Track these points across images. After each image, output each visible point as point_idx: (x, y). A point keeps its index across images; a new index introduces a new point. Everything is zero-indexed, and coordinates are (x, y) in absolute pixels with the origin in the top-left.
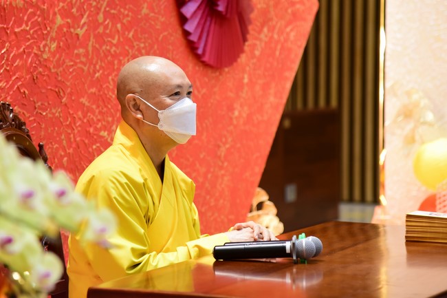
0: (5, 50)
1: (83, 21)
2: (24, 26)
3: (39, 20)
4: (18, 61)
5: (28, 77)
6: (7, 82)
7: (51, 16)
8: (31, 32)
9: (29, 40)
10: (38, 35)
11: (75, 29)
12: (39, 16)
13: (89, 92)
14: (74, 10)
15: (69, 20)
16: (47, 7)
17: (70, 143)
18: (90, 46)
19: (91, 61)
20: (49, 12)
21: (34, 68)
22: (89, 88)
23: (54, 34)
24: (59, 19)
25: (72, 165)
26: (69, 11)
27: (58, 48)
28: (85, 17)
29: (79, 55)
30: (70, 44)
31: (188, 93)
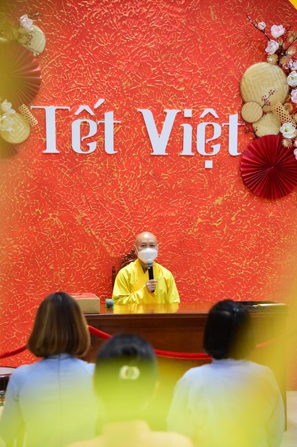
0: (163, 231)
1: (218, 220)
2: (176, 223)
4: (171, 235)
5: (177, 241)
7: (194, 219)
8: (181, 225)
9: (179, 228)
10: (185, 226)
11: (212, 223)
12: (186, 219)
14: (212, 216)
17: (208, 266)
18: (225, 230)
19: (225, 235)
20: (192, 217)
21: (182, 238)
22: (224, 245)
23: (196, 226)
24: (200, 220)
25: (210, 274)
26: (208, 217)
27: (200, 231)
28: (220, 219)
29: (216, 233)
30: (208, 229)
31: (152, 246)
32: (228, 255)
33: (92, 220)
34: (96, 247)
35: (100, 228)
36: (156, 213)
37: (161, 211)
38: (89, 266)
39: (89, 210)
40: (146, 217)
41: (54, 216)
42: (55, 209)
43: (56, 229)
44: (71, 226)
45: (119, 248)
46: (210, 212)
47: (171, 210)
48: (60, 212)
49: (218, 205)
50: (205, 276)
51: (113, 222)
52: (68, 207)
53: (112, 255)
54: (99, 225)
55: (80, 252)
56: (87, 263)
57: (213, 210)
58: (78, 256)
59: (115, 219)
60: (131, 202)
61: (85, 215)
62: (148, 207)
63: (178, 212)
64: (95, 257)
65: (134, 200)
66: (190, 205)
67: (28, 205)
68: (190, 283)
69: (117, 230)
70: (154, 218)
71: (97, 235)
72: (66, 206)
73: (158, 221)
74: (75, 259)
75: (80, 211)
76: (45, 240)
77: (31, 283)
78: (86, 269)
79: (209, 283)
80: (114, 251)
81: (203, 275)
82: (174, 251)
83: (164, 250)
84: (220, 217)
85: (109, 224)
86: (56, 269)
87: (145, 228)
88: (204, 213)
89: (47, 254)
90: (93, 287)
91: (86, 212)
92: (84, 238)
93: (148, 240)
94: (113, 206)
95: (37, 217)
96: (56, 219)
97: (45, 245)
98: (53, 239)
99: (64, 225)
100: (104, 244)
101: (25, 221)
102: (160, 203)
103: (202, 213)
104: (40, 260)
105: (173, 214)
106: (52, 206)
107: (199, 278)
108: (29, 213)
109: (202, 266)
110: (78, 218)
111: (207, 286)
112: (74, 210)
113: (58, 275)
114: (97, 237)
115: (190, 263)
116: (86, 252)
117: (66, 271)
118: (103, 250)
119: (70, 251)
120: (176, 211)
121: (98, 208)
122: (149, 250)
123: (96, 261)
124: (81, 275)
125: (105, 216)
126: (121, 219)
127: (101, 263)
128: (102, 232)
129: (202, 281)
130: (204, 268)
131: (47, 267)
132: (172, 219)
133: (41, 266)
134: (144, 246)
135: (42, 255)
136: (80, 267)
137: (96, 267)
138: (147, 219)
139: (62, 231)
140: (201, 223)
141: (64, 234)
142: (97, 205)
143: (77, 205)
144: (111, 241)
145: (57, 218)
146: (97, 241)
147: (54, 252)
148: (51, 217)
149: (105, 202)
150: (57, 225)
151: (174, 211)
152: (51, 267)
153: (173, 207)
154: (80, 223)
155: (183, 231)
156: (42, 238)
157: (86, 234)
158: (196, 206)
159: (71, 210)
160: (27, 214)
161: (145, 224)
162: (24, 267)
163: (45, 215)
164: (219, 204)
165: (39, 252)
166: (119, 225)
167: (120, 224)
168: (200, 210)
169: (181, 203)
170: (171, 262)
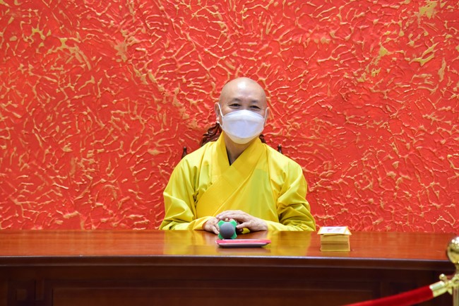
0: (302, 75)
1: (426, 52)
2: (331, 57)
3: (354, 52)
4: (321, 83)
5: (334, 96)
6: (304, 99)
7: (371, 49)
8: (342, 61)
9: (337, 67)
10: (351, 64)
11: (412, 58)
12: (353, 49)
13: (440, 109)
14: (412, 43)
15: (402, 51)
16: (365, 43)
17: (403, 150)
18: (441, 72)
19: (443, 84)
20: (367, 46)
21: (344, 90)
22: (439, 105)
23: (376, 63)
24: (383, 51)
25: (407, 167)
26: (403, 44)
27: (383, 74)
28: (431, 49)
29: (422, 80)
30: (405, 70)
31: (253, 107)
32: (449, 127)
33: (151, 50)
34: (159, 108)
35: (167, 68)
36: (286, 37)
37: (298, 32)
38: (145, 147)
39: (144, 30)
40: (266, 46)
41: (70, 43)
42: (73, 28)
43: (74, 70)
44: (106, 63)
45: (206, 111)
46: (407, 33)
47: (321, 31)
48: (83, 34)
49: (425, 18)
50: (396, 171)
51: (195, 55)
52: (99, 25)
53: (194, 124)
54: (164, 61)
55: (126, 118)
56: (141, 141)
57: (414, 28)
58: (122, 126)
59: (201, 50)
60: (232, 13)
61: (135, 40)
62: (270, 24)
63: (336, 34)
64: (157, 129)
65: (239, 9)
66: (362, 20)
67: (17, 21)
68: (363, 185)
69: (203, 72)
70: (283, 47)
71: (160, 82)
72: (94, 23)
73: (292, 53)
74: (115, 132)
75: (124, 32)
76: (53, 93)
77: (25, 180)
78: (138, 153)
79: (404, 185)
80: (198, 117)
81: (392, 168)
82: (326, 118)
83: (304, 116)
84: (431, 44)
85: (187, 59)
86: (75, 152)
87: (264, 68)
88: (394, 36)
89: (58, 121)
90: (153, 190)
91: (136, 35)
92: (133, 89)
93: (245, 93)
94: (194, 22)
95: (36, 45)
96: (74, 49)
97: (54, 103)
98: (68, 90)
99: (92, 63)
100: (176, 102)
101: (10, 53)
102: (295, 16)
103: (391, 36)
104: (42, 134)
105: (325, 39)
106: (66, 22)
107: (383, 174)
108: (19, 35)
109: (389, 150)
110: (120, 47)
111: (400, 193)
112: (111, 31)
113: (81, 164)
114: (161, 87)
115: (360, 143)
116: (139, 117)
117: (96, 156)
118: (173, 113)
119: (105, 115)
120: (332, 32)
121: (163, 26)
122: (245, 114)
123: (159, 136)
124: (129, 164)
125: (178, 43)
126: (212, 50)
127: (169, 141)
128: (171, 76)
129: (391, 182)
130: (393, 153)
131: (58, 148)
132: (324, 50)
133: (46, 146)
134: (237, 105)
135: (47, 124)
136: (126, 148)
137: (159, 149)
138: (268, 50)
139: (87, 74)
140: (386, 58)
141: (92, 81)
142: (160, 19)
143: (118, 21)
144: (190, 96)
145: (76, 48)
146: (160, 95)
147: (72, 118)
148: (64, 46)
149: (177, 14)
150: (76, 61)
151: (328, 32)
152: (67, 149)
153: (325, 23)
154: (124, 58)
155: (346, 76)
156: (46, 88)
157: (138, 80)
158: (376, 21)
159: (106, 29)
160: (14, 38)
161: (265, 59)
162: (10, 148)
163: (52, 42)
164: (429, 15)
165: (40, 116)
166: (208, 63)
167: (209, 61)
168: (385, 29)
169: (343, 13)
170: (320, 142)
